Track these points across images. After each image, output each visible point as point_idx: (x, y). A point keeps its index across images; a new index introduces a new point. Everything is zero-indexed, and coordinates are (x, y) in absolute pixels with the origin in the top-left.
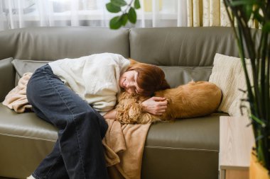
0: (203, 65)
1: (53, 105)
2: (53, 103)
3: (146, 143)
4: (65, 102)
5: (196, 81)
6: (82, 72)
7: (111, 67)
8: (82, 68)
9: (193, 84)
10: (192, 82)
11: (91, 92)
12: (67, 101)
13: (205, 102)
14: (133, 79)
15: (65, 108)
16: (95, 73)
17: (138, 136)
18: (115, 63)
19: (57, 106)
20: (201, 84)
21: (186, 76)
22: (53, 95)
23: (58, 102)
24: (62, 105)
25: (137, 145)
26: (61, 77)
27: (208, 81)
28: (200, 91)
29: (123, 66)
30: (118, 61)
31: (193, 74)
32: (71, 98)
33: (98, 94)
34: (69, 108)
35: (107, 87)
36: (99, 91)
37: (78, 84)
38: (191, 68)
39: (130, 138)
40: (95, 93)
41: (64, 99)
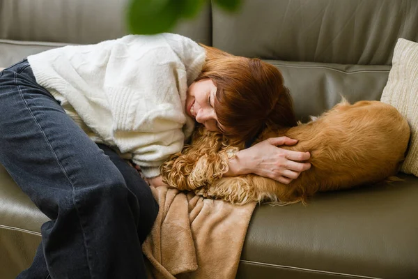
0: (368, 63)
1: (31, 161)
2: (32, 155)
3: (243, 254)
4: (57, 155)
5: (352, 101)
6: (103, 77)
7: (167, 68)
8: (103, 67)
9: (346, 109)
10: (344, 103)
11: (127, 124)
12: (60, 155)
13: (380, 148)
14: (207, 103)
15: (56, 170)
16: (132, 82)
17: (226, 238)
18: (176, 59)
19: (39, 162)
20: (365, 107)
21: (332, 88)
22: (32, 137)
23: (41, 156)
24: (50, 162)
25: (223, 259)
26: (54, 90)
27: (378, 99)
28: (367, 122)
29: (192, 65)
30: (182, 53)
31: (347, 81)
32: (71, 146)
33: (145, 128)
34: (64, 170)
35: (163, 114)
36: (145, 122)
37: (95, 105)
38: (343, 67)
39: (209, 241)
40: (135, 127)
41: (55, 149)
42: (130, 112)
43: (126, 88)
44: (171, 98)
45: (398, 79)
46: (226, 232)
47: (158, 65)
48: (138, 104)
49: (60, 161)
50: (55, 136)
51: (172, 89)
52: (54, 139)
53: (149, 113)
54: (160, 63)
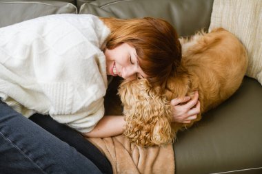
40: (74, 112)
41: (35, 160)
42: (68, 103)
43: (59, 83)
44: (96, 80)
45: (224, 4)
46: (162, 166)
47: (84, 60)
48: (73, 96)
49: (45, 170)
50: (29, 148)
51: (96, 75)
52: (29, 151)
53: (84, 102)
54: (86, 58)
